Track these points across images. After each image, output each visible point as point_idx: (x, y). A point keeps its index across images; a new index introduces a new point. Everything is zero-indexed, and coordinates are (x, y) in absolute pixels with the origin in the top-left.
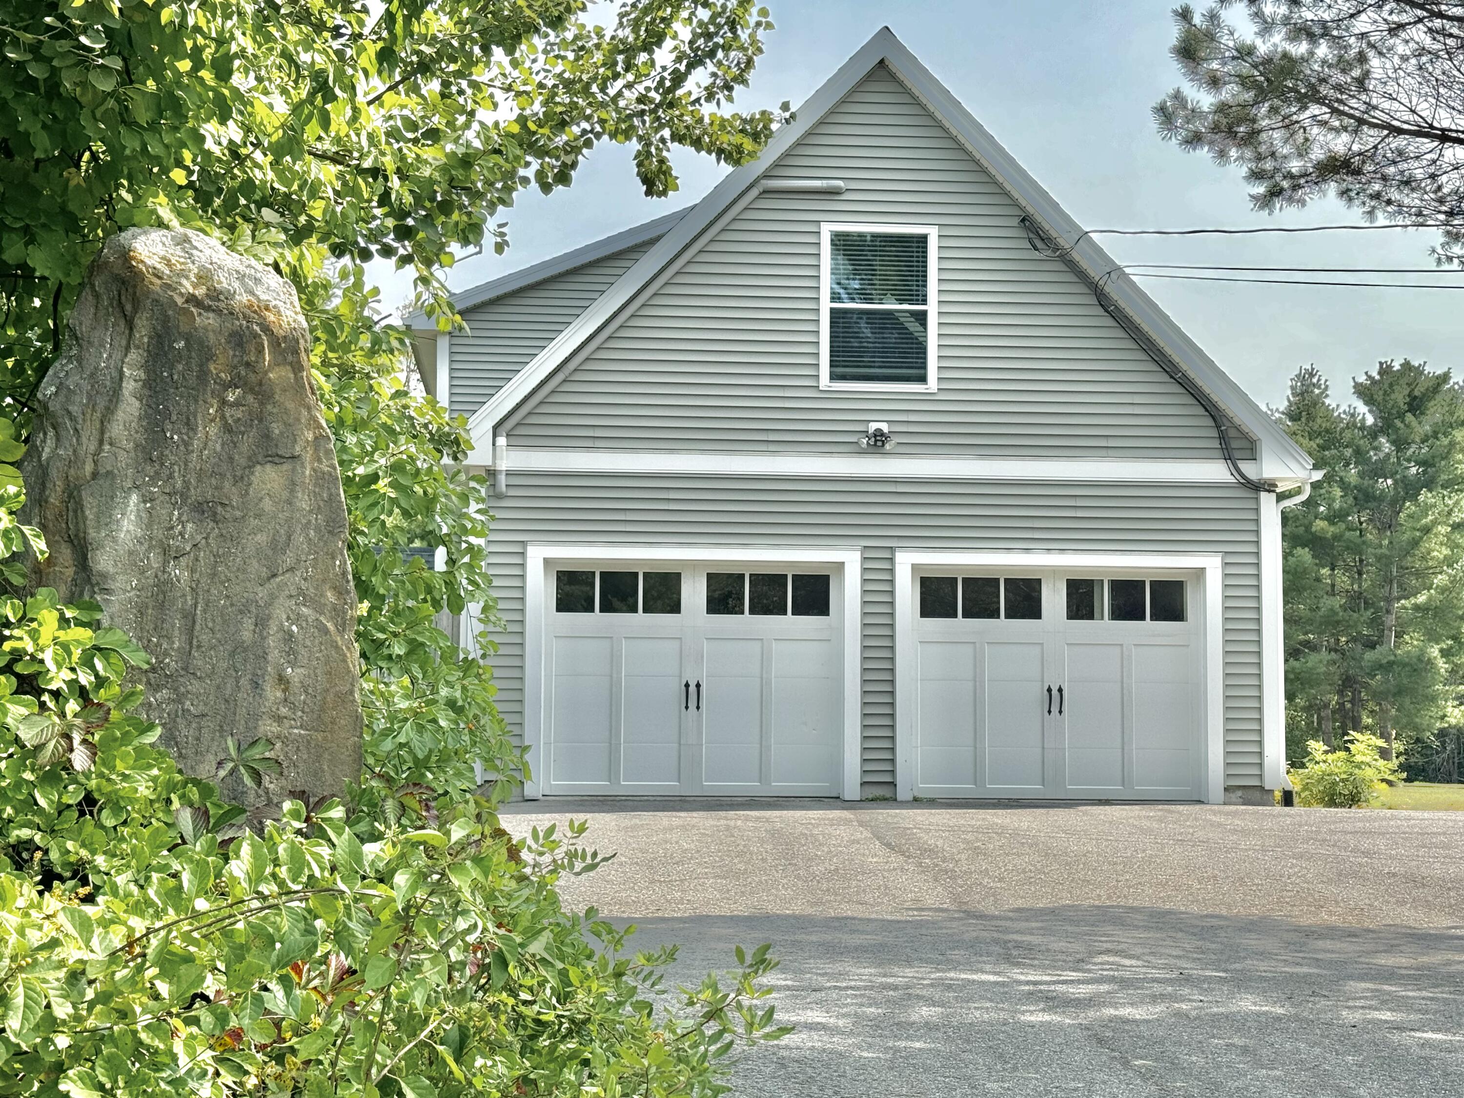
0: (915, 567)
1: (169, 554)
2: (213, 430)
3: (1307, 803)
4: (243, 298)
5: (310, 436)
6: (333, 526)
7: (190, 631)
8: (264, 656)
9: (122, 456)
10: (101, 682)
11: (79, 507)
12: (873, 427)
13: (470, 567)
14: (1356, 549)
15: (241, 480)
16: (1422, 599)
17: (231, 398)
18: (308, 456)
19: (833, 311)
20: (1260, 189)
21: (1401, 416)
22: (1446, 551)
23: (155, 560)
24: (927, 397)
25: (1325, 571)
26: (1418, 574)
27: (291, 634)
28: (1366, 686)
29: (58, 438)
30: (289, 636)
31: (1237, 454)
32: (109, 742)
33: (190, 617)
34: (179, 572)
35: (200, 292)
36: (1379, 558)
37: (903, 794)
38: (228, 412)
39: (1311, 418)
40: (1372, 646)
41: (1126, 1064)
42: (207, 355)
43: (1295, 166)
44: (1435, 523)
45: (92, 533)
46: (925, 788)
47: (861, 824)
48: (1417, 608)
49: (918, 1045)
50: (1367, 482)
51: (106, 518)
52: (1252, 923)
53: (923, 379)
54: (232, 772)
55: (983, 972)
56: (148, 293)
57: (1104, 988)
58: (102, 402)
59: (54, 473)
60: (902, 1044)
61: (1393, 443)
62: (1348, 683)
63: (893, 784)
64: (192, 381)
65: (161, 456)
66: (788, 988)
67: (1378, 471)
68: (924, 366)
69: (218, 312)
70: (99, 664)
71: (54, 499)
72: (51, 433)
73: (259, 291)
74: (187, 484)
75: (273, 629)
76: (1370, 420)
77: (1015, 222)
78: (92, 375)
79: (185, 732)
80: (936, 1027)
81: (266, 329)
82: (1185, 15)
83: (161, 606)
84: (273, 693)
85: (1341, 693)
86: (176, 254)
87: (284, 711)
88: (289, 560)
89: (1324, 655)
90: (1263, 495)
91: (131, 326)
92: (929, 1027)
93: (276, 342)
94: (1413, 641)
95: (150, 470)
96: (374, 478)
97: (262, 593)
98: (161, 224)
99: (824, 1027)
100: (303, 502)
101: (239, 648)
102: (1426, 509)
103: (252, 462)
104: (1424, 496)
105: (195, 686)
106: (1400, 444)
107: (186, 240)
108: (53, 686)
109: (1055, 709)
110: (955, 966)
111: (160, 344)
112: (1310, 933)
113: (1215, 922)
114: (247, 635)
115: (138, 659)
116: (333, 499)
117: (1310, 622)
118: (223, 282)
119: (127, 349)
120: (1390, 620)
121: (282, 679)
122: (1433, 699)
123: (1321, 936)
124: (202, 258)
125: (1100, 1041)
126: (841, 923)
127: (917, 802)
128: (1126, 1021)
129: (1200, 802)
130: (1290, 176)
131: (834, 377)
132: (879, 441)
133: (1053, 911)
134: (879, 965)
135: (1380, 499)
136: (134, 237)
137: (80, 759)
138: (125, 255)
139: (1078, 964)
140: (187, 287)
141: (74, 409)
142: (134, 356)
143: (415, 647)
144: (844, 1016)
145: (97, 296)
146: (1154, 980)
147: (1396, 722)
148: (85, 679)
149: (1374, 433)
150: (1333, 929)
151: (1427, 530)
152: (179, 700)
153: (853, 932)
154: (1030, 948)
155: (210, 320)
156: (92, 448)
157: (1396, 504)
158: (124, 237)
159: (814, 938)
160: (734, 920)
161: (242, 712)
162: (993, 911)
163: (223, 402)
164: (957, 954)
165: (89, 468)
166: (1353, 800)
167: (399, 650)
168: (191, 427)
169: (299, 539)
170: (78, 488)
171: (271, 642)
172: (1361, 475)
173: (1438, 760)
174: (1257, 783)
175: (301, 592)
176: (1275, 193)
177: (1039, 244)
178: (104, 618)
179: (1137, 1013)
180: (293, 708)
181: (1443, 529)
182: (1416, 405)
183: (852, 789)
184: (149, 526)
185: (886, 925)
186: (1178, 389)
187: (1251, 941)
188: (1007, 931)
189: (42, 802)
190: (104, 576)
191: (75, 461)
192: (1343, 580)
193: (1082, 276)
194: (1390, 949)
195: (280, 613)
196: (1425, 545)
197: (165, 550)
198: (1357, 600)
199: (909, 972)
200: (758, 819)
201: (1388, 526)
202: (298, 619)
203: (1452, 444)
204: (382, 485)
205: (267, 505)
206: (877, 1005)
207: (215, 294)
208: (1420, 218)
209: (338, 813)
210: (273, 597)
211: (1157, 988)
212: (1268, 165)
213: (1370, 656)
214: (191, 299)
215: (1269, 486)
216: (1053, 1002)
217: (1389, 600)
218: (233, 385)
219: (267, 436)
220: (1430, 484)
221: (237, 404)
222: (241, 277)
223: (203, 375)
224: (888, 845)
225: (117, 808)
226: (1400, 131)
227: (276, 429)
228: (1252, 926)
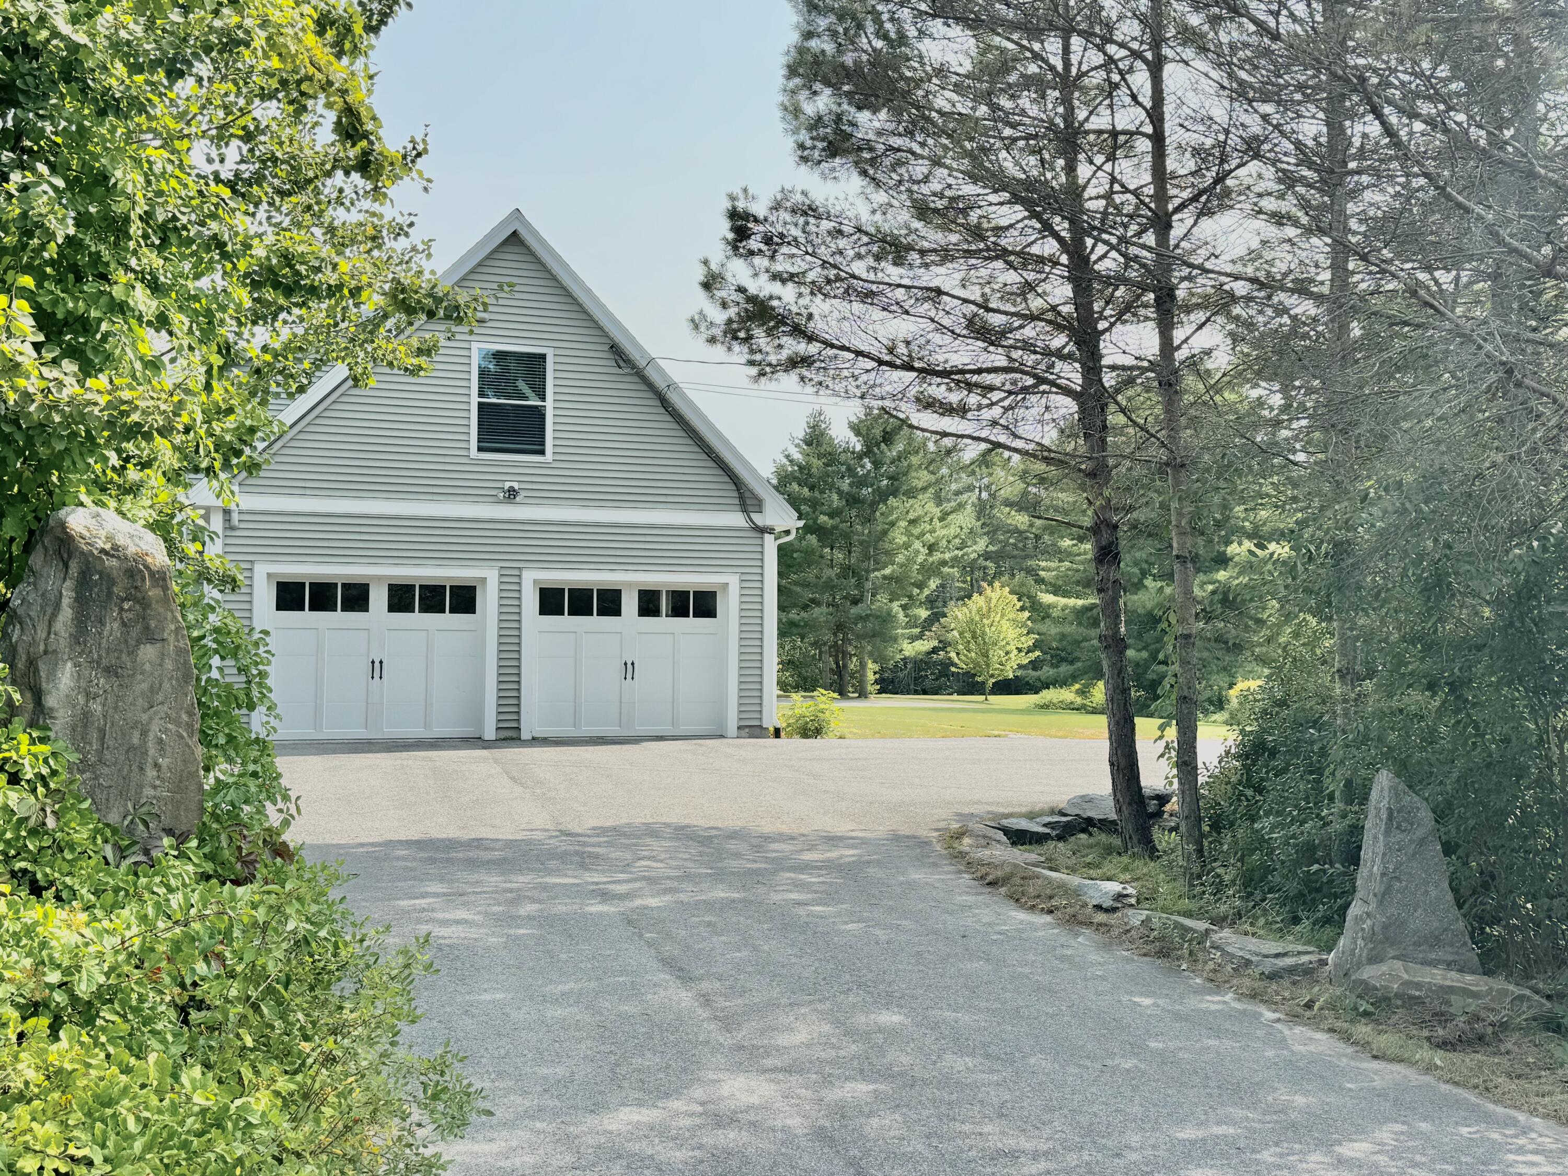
0: (535, 582)
1: (89, 696)
2: (116, 625)
3: (790, 735)
4: (132, 550)
5: (173, 627)
6: (187, 677)
7: (102, 739)
8: (146, 753)
9: (62, 641)
10: (54, 773)
11: (36, 671)
12: (507, 485)
13: (260, 684)
14: (847, 536)
15: (132, 653)
16: (887, 571)
17: (126, 606)
18: (172, 639)
19: (480, 404)
20: (754, 371)
21: (878, 445)
22: (905, 539)
23: (81, 700)
24: (546, 466)
25: (828, 550)
26: (887, 553)
27: (161, 740)
28: (852, 630)
29: (22, 629)
30: (160, 741)
31: (750, 508)
32: (64, 810)
33: (102, 733)
34: (96, 707)
35: (108, 546)
36: (861, 543)
37: (525, 735)
38: (125, 615)
39: (819, 444)
40: (855, 602)
41: (641, 936)
42: (112, 582)
43: (773, 359)
44: (898, 519)
45: (44, 685)
46: (539, 732)
47: (496, 761)
48: (885, 577)
49: (522, 931)
50: (854, 490)
51: (52, 675)
52: (735, 832)
53: (542, 452)
54: (132, 822)
55: (566, 876)
56: (77, 548)
57: (637, 885)
58: (49, 611)
59: (20, 650)
60: (512, 931)
61: (873, 463)
62: (840, 627)
63: (519, 729)
64: (103, 597)
65: (85, 642)
66: (445, 894)
67: (862, 482)
68: (543, 443)
69: (118, 558)
70: (51, 762)
71: (21, 664)
72: (18, 627)
73: (142, 544)
74: (100, 657)
75: (151, 736)
76: (858, 448)
77: (606, 348)
78: (43, 595)
79: (100, 796)
80: (534, 918)
81: (147, 567)
82: (706, 262)
83: (85, 726)
84: (151, 773)
85: (835, 634)
86: (92, 523)
87: (158, 783)
88: (160, 697)
89: (824, 609)
90: (766, 536)
91: (66, 566)
92: (530, 918)
93: (152, 574)
94: (882, 598)
95: (78, 649)
96: (203, 637)
97: (145, 717)
98: (82, 504)
99: (465, 922)
100: (169, 665)
101: (131, 749)
102: (892, 509)
103: (139, 642)
104: (892, 501)
105: (106, 770)
106: (877, 464)
107: (98, 515)
108: (28, 777)
109: (629, 676)
110: (550, 872)
111: (84, 577)
112: (767, 838)
113: (714, 832)
114: (136, 741)
115: (74, 757)
116: (186, 662)
117: (816, 585)
118: (121, 541)
119: (64, 579)
120: (869, 585)
121: (156, 765)
122: (895, 639)
123: (774, 840)
124: (108, 527)
125: (629, 922)
126: (478, 843)
127: (536, 741)
128: (646, 908)
129: (722, 736)
130: (770, 365)
131: (480, 449)
132: (512, 494)
133: (614, 829)
134: (503, 874)
135: (862, 502)
136: (68, 514)
137: (51, 823)
138: (63, 525)
139: (626, 868)
140: (100, 544)
141: (32, 614)
142: (68, 583)
143: (231, 739)
144: (479, 913)
145: (46, 549)
146: (669, 878)
147: (871, 655)
148: (45, 771)
149: (860, 457)
150: (781, 834)
151: (893, 524)
152: (96, 778)
153: (487, 849)
154: (597, 856)
155: (114, 562)
156: (44, 636)
157: (874, 505)
158: (62, 513)
159: (460, 855)
160: (409, 844)
161: (133, 784)
162: (578, 830)
163: (122, 609)
164: (553, 864)
165: (42, 647)
166: (818, 732)
167: (222, 740)
168: (102, 622)
169: (166, 685)
170: (36, 659)
171: (150, 744)
172: (851, 485)
173: (901, 675)
174: (757, 723)
175: (167, 716)
176: (762, 374)
177: (622, 364)
178: (52, 734)
179: (653, 902)
180: (163, 781)
181: (903, 524)
182: (888, 438)
183: (490, 733)
184: (78, 680)
185: (510, 844)
186: (712, 464)
187: (732, 846)
188: (584, 844)
189: (31, 847)
190: (52, 709)
191: (34, 643)
192: (839, 556)
193: (650, 386)
194: (812, 848)
195: (155, 728)
196: (891, 534)
197: (87, 694)
198: (847, 571)
199: (521, 878)
200: (424, 758)
201: (869, 520)
202: (166, 731)
203: (910, 466)
204: (209, 642)
205: (147, 667)
206: (499, 905)
207: (116, 548)
208: (848, 395)
209: (194, 843)
210: (151, 719)
211: (669, 884)
212: (758, 357)
213: (854, 611)
214: (103, 551)
215: (770, 531)
216: (605, 896)
217: (868, 571)
218: (127, 599)
219: (147, 628)
220: (895, 493)
221: (130, 610)
222: (131, 537)
223: (110, 594)
224: (513, 779)
225: (72, 849)
226: (832, 346)
227: (153, 624)
228: (734, 835)
